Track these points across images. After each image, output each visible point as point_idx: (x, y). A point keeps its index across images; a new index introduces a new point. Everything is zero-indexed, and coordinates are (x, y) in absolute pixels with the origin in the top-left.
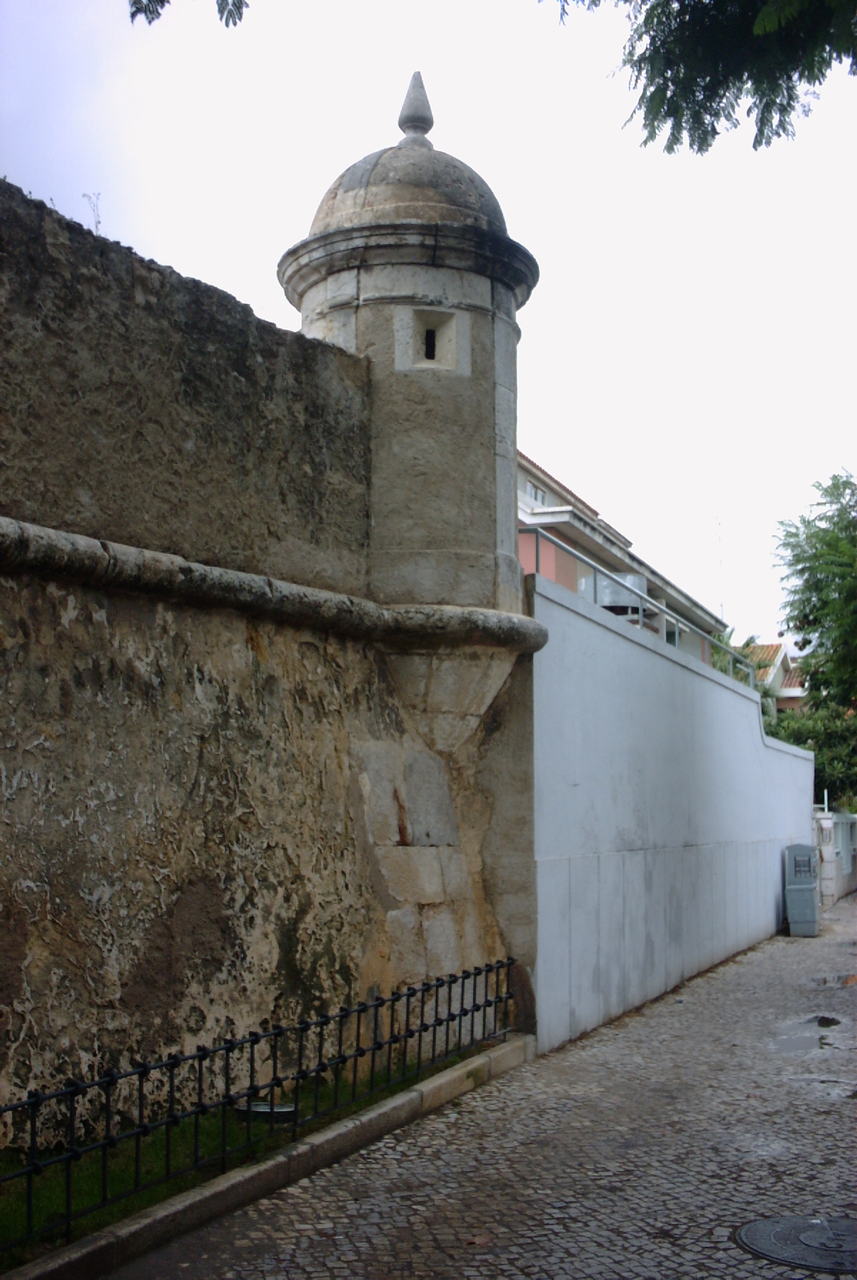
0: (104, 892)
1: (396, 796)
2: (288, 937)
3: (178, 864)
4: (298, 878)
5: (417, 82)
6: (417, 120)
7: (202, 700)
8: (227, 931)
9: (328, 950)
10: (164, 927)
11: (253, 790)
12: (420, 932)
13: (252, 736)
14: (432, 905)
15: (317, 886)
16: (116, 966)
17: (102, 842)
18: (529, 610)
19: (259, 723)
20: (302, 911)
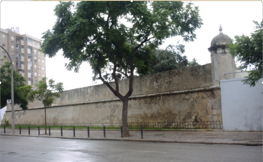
0: (182, 113)
1: (212, 105)
2: (196, 117)
3: (188, 111)
4: (198, 113)
5: (220, 25)
6: (221, 30)
7: (192, 99)
8: (191, 116)
9: (200, 118)
10: (186, 116)
11: (195, 106)
12: (212, 117)
13: (196, 102)
14: (215, 115)
15: (200, 113)
16: (182, 118)
17: (182, 110)
18: (220, 84)
19: (197, 101)
20: (198, 115)
